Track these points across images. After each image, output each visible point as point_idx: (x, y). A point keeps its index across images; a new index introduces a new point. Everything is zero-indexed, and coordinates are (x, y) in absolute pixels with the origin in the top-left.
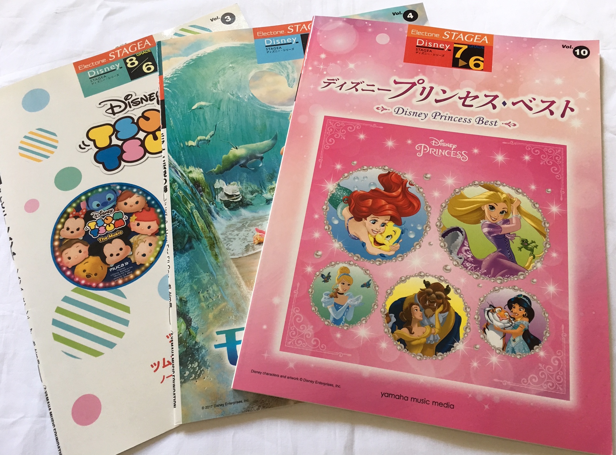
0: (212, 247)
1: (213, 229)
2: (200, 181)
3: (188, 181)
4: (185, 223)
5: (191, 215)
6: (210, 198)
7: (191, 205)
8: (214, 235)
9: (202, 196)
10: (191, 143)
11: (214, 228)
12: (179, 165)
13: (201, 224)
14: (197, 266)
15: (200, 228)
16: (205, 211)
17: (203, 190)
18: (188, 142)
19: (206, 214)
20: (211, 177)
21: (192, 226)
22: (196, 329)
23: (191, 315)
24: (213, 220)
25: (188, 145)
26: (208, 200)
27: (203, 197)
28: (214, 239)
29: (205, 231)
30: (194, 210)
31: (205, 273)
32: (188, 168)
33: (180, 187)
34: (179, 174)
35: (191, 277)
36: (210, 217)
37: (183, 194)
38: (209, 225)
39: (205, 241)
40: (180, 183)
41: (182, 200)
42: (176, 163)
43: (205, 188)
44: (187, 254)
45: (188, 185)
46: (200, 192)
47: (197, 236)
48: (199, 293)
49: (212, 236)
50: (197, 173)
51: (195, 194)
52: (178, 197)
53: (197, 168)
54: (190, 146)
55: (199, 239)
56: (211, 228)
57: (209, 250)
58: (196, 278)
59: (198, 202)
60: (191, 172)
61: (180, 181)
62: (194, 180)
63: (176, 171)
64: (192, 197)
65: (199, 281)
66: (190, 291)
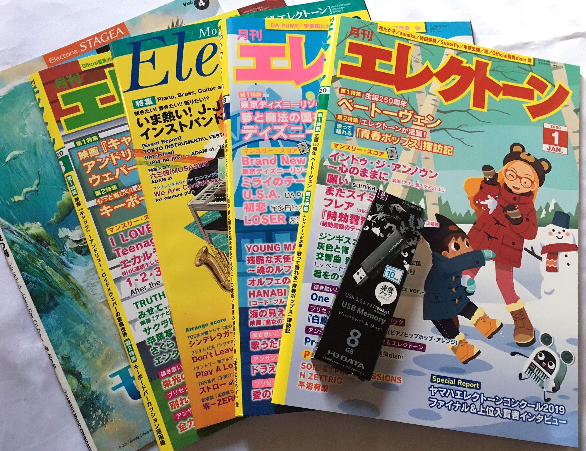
0: (77, 297)
1: (72, 280)
2: (42, 235)
3: (29, 239)
4: (41, 282)
5: (43, 272)
6: (59, 250)
7: (40, 263)
8: (75, 284)
9: (48, 250)
10: (17, 198)
11: (73, 278)
12: (13, 225)
13: (57, 278)
14: (69, 321)
15: (58, 282)
16: (58, 264)
17: (49, 244)
18: (13, 198)
19: (60, 266)
20: (51, 228)
21: (49, 283)
22: (88, 380)
23: (78, 369)
24: (69, 271)
25: (15, 202)
26: (57, 252)
27: (50, 251)
28: (76, 290)
29: (64, 284)
30: (46, 267)
31: (78, 324)
32: (23, 225)
33: (21, 247)
34: (16, 233)
35: (66, 333)
36: (65, 269)
37: (27, 254)
38: (66, 277)
39: (68, 294)
40: (21, 243)
41: (28, 259)
42: (7, 223)
43: (49, 241)
44: (53, 312)
45: (29, 242)
46: (45, 246)
47: (58, 291)
48: (79, 345)
49: (73, 287)
50: (36, 228)
51: (40, 250)
52: (23, 257)
53: (33, 222)
54: (18, 201)
55: (61, 294)
56: (69, 279)
57: (76, 302)
58: (71, 333)
59: (47, 257)
60: (28, 229)
61: (20, 240)
62: (35, 236)
63: (11, 232)
64: (38, 254)
65: (76, 335)
66: (70, 346)
